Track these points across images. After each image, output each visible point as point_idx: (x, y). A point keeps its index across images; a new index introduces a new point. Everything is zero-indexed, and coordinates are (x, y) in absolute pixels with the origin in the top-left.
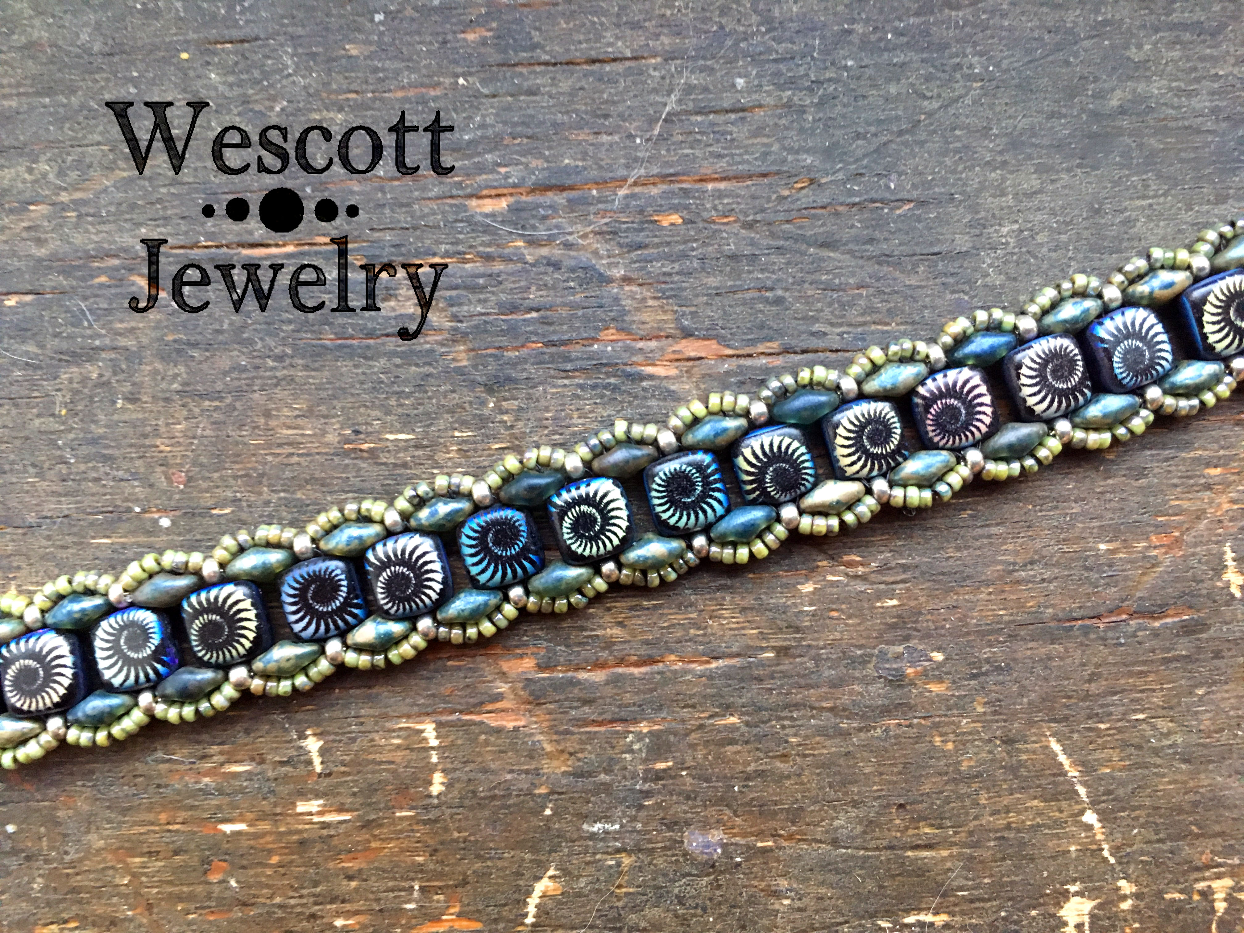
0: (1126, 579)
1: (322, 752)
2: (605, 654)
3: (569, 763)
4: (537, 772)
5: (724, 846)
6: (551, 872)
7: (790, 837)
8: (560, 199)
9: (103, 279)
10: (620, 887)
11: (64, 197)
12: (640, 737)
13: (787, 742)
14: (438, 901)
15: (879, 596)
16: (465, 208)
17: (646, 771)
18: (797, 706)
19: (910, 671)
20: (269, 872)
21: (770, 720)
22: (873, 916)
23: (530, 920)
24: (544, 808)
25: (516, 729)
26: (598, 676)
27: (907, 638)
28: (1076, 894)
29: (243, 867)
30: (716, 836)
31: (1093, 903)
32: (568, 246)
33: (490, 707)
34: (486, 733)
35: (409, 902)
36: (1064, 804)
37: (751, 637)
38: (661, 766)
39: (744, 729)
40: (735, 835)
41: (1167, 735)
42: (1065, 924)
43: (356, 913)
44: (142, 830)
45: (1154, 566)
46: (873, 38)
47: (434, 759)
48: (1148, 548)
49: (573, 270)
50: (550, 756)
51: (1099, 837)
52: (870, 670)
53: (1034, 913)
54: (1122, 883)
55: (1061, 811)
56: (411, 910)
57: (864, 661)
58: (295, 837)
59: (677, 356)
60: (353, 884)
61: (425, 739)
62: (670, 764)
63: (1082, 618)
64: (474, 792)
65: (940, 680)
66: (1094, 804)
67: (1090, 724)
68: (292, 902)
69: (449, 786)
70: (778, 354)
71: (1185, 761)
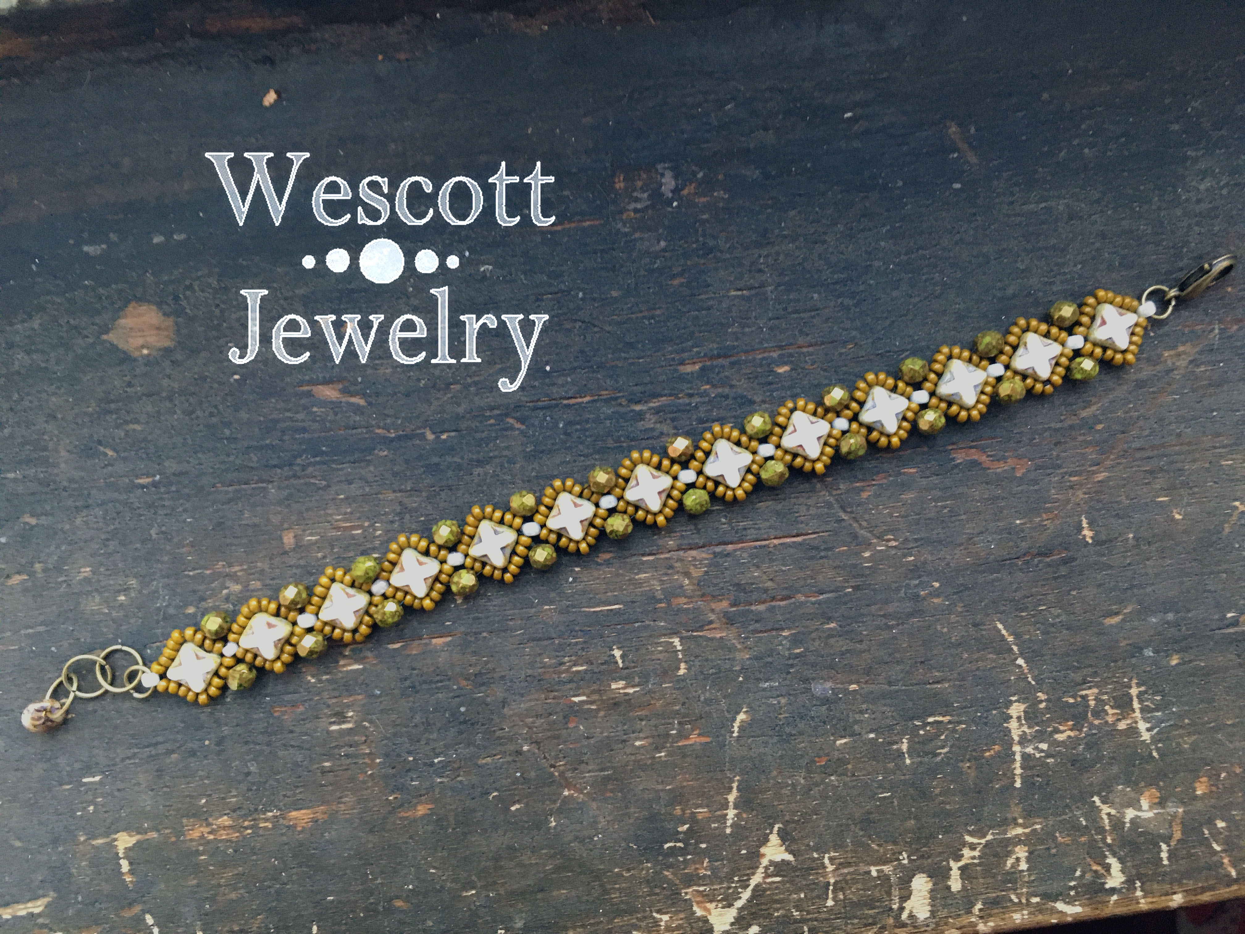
0: (1031, 538)
1: (622, 657)
2: (765, 596)
4: (734, 659)
5: (832, 689)
6: (744, 710)
7: (866, 682)
8: (725, 362)
9: (492, 421)
10: (781, 714)
11: (469, 380)
12: (786, 638)
15: (905, 556)
16: (676, 370)
19: (922, 593)
20: (599, 720)
22: (912, 719)
23: (735, 735)
25: (721, 638)
26: (761, 608)
27: (920, 577)
28: (1016, 701)
30: (829, 685)
31: (1025, 705)
32: (732, 386)
33: (707, 628)
36: (1006, 656)
37: (840, 581)
38: (798, 651)
39: (839, 629)
41: (1058, 616)
42: (1011, 717)
44: (533, 703)
45: (1045, 530)
46: (882, 269)
48: (1042, 521)
49: (735, 398)
50: (740, 650)
51: (1026, 671)
52: (902, 593)
53: (994, 712)
54: (1039, 694)
55: (1004, 659)
57: (898, 590)
60: (644, 723)
61: (675, 647)
63: (1010, 559)
65: (938, 596)
66: (1021, 654)
67: (1017, 613)
68: (612, 734)
69: (689, 669)
71: (1067, 629)
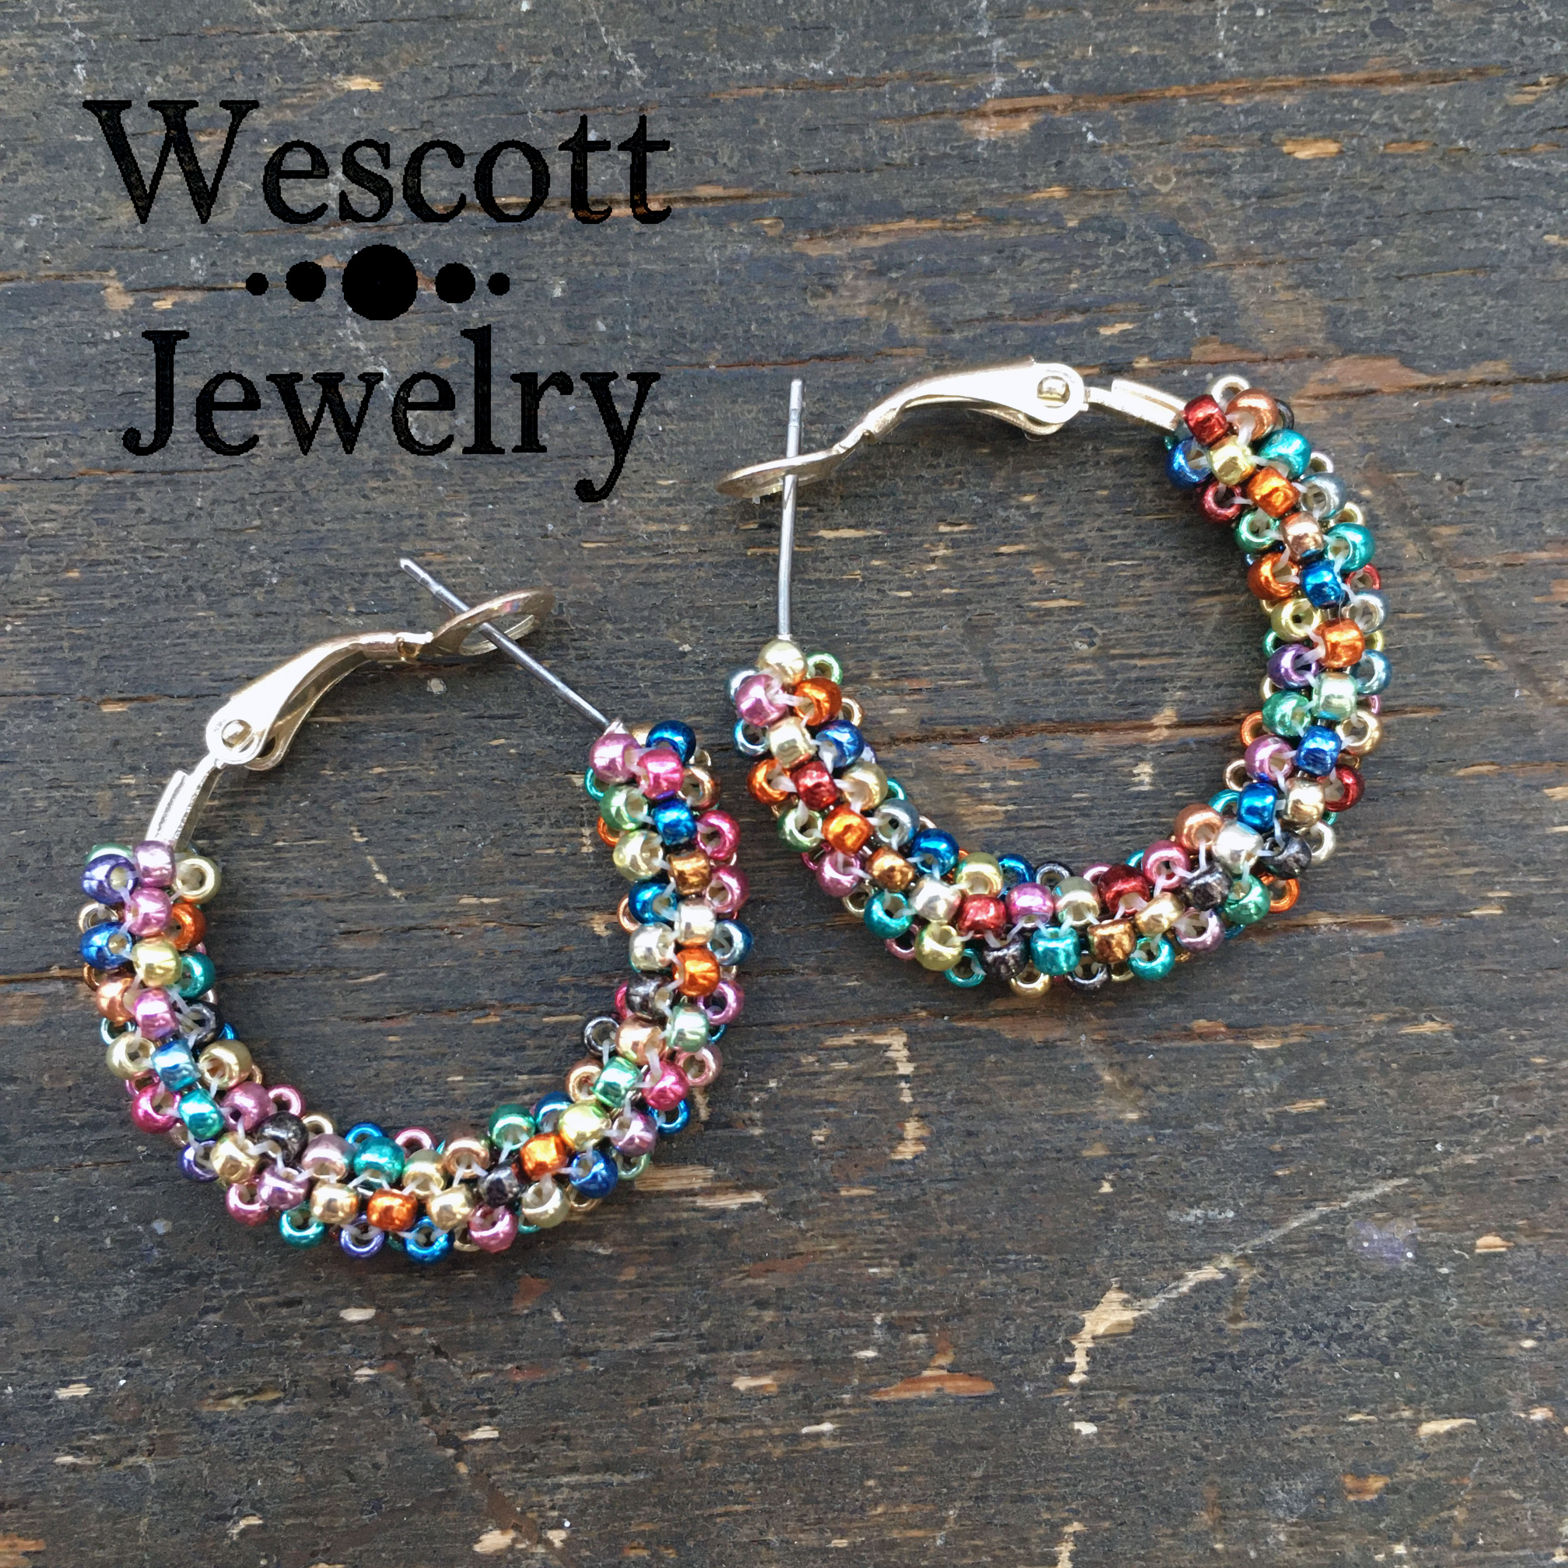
3: (1142, 1103)
13: (1526, 1064)
14: (917, 1346)
17: (1281, 1116)
18: (1545, 1002)
21: (1497, 1026)
24: (1098, 1180)
29: (575, 1288)
34: (996, 1051)
35: (866, 1348)
40: (1436, 1229)
43: (773, 1366)
47: (907, 1098)
56: (869, 1361)
58: (667, 1234)
59: (1327, 390)
62: (1321, 1103)
64: (977, 1156)
70: (1508, 383)
